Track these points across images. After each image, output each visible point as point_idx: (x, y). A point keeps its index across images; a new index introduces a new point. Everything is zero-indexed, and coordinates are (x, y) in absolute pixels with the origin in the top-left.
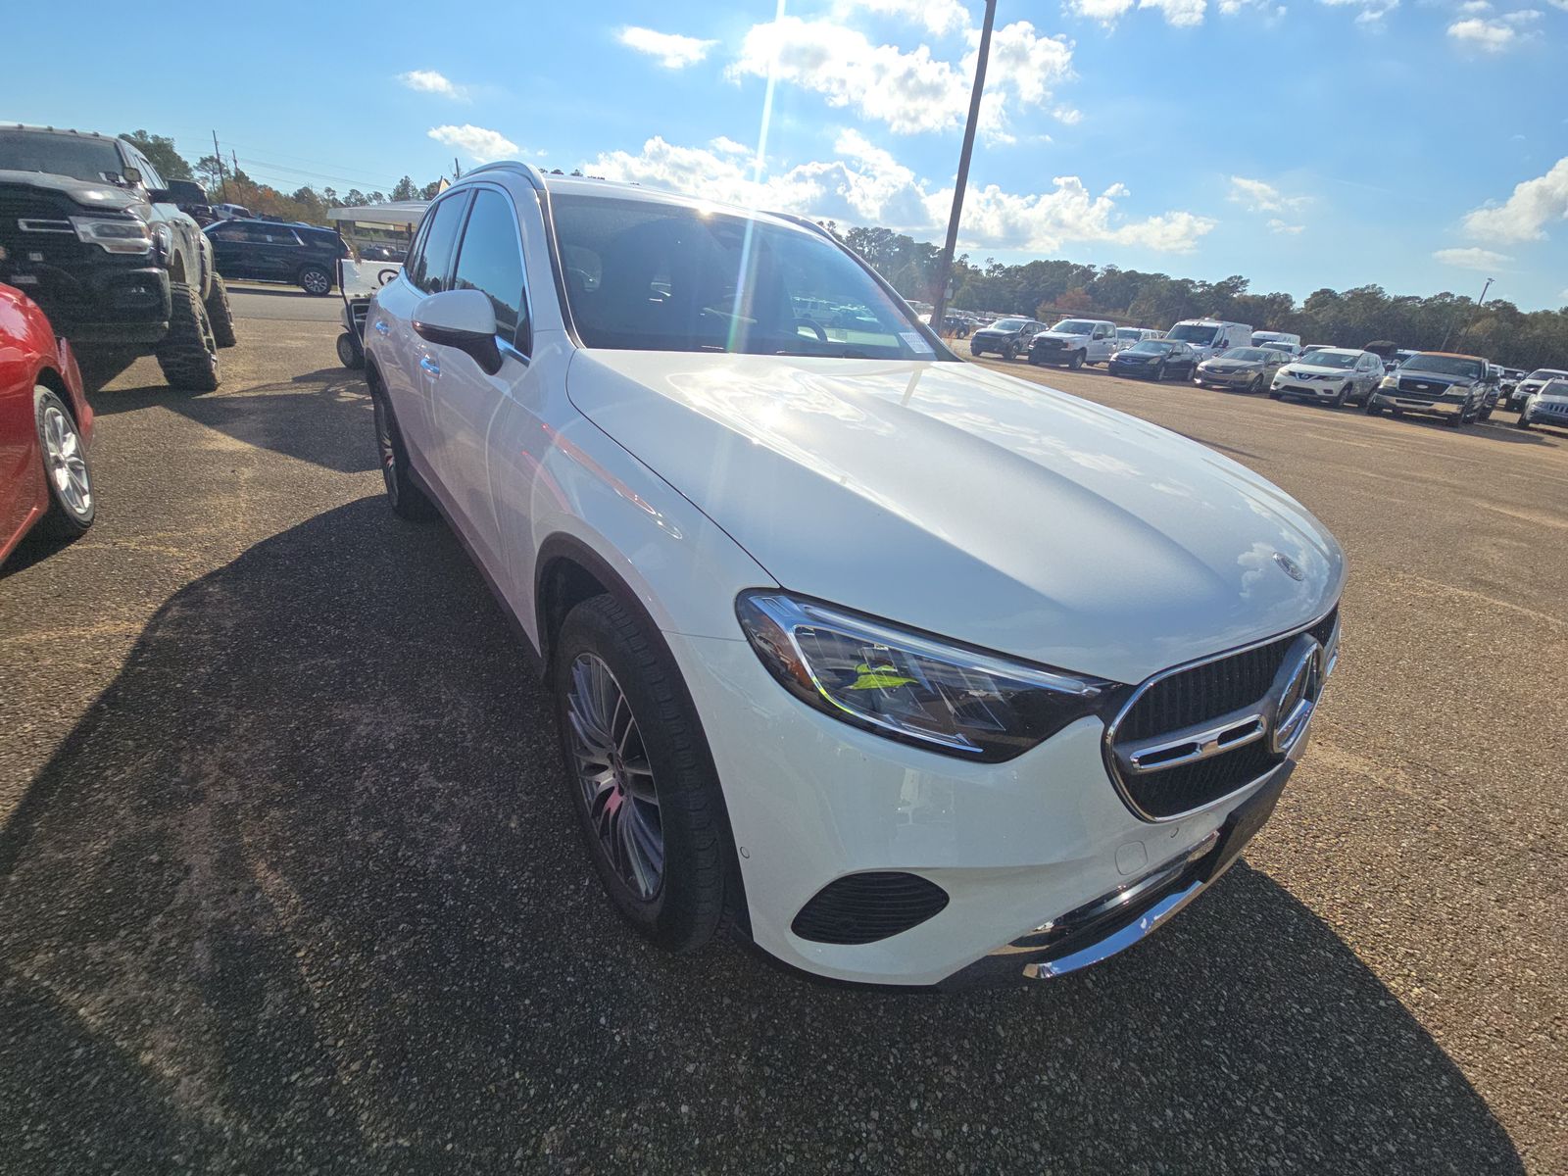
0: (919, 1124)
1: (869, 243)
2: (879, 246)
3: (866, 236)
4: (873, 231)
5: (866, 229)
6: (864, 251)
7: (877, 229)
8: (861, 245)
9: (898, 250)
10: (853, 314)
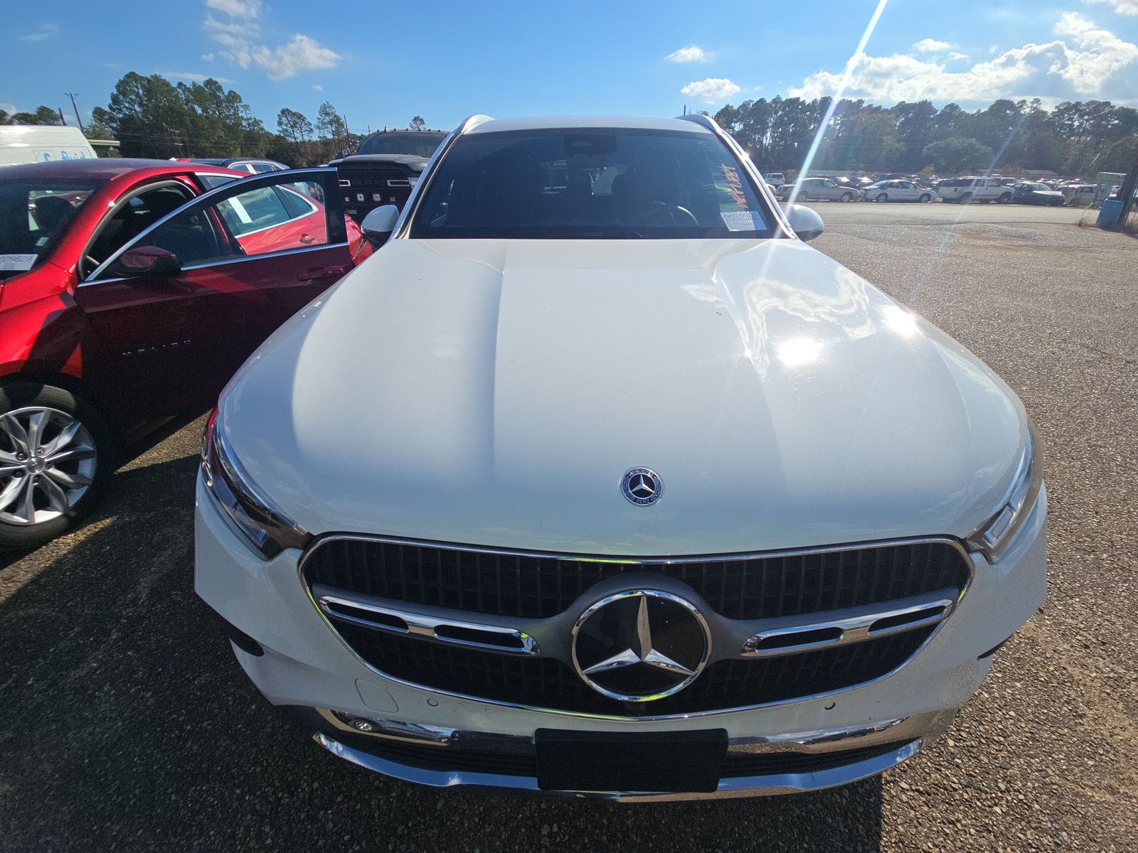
0: (329, 812)
1: (1081, 116)
2: (1094, 119)
3: (1078, 110)
4: (1088, 104)
5: (1078, 103)
6: (1072, 125)
7: (1093, 102)
8: (1070, 119)
9: (1117, 122)
10: (1031, 188)
